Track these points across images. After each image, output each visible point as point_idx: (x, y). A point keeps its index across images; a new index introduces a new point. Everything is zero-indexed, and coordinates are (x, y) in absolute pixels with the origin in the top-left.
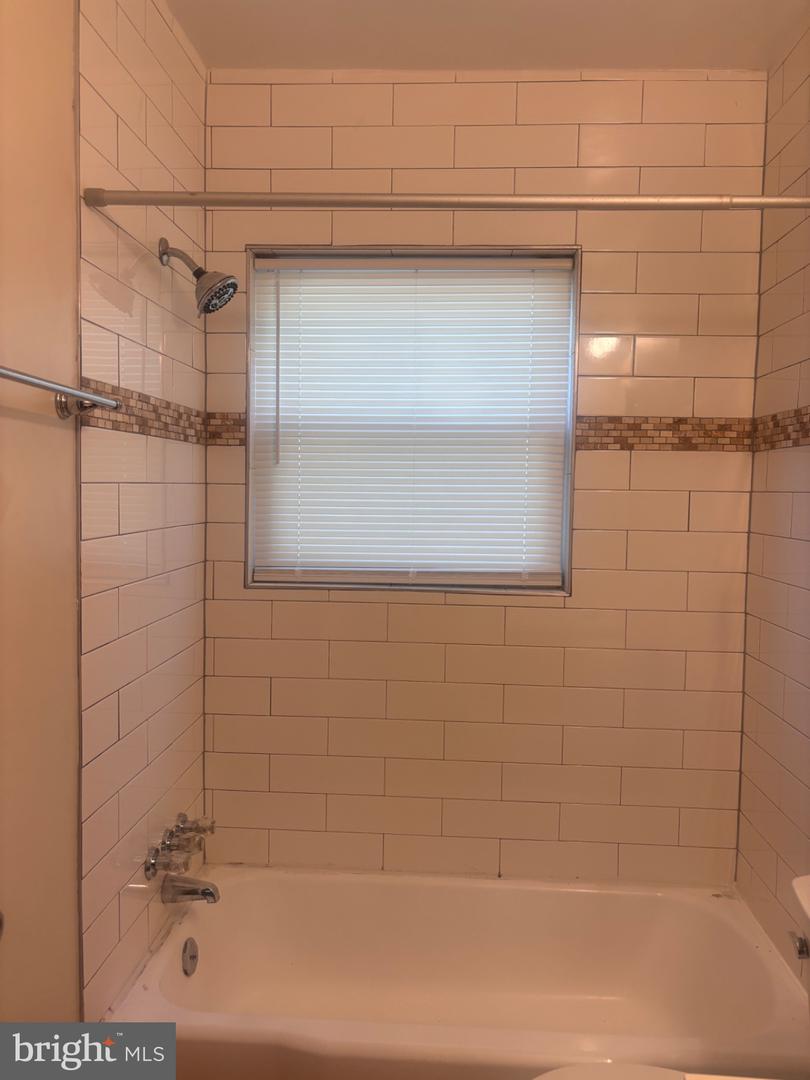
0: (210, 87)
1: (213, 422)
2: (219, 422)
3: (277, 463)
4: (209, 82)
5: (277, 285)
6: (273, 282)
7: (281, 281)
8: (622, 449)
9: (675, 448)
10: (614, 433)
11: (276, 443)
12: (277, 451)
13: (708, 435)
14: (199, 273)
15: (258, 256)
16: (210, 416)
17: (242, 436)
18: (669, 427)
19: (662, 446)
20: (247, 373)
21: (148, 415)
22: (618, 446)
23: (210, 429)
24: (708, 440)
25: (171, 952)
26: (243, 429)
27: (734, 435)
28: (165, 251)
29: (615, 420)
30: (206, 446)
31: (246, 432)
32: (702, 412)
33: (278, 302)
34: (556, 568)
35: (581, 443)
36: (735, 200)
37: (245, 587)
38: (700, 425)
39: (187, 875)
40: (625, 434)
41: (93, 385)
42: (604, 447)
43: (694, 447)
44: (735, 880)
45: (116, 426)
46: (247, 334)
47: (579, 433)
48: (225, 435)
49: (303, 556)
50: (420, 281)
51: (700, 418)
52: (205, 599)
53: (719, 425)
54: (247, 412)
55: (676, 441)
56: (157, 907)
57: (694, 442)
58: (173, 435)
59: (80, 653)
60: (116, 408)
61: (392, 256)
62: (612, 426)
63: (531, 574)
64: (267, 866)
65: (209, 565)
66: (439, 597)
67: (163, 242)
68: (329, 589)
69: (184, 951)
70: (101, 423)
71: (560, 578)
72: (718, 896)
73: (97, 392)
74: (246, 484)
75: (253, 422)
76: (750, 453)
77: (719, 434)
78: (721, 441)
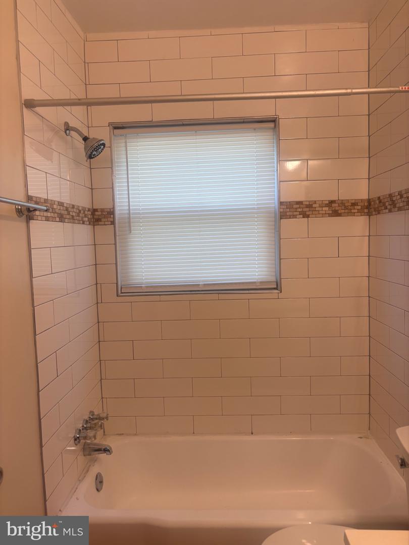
0: (86, 42)
1: (97, 213)
2: (100, 213)
3: (131, 232)
4: (86, 40)
5: (126, 142)
6: (124, 141)
7: (127, 140)
8: (304, 217)
9: (330, 215)
10: (299, 210)
11: (129, 222)
12: (130, 226)
13: (346, 208)
14: (85, 139)
15: (115, 128)
16: (95, 210)
17: (112, 220)
18: (327, 205)
19: (323, 215)
20: (113, 188)
21: (63, 212)
22: (301, 216)
23: (95, 217)
24: (346, 211)
25: (90, 481)
26: (112, 216)
27: (359, 207)
28: (68, 128)
29: (299, 203)
30: (94, 225)
31: (114, 218)
32: (343, 197)
33: (126, 151)
34: (274, 279)
35: (283, 216)
36: (354, 91)
37: (117, 295)
38: (342, 203)
39: (96, 441)
40: (305, 210)
41: (34, 199)
42: (294, 217)
43: (339, 215)
44: (369, 429)
45: (47, 219)
46: (112, 168)
47: (282, 210)
48: (103, 220)
49: (145, 279)
50: (198, 137)
51: (342, 200)
52: (97, 303)
53: (352, 203)
54: (114, 208)
55: (331, 212)
56: (81, 458)
57: (339, 212)
58: (76, 221)
59: (35, 334)
60: (46, 211)
61: (183, 125)
62: (298, 206)
63: (261, 282)
64: (136, 435)
65: (99, 286)
66: (215, 296)
67: (66, 124)
68: (160, 295)
69: (96, 479)
70: (39, 218)
71: (276, 284)
72: (361, 438)
73: (37, 203)
74: (115, 244)
75: (117, 212)
76: (368, 217)
77: (352, 207)
78: (353, 211)
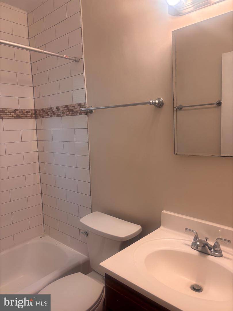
9: (15, 118)
13: (24, 114)
18: (13, 112)
19: (11, 117)
24: (24, 115)
27: (30, 114)
32: (22, 107)
38: (21, 111)
43: (20, 118)
51: (21, 109)
53: (26, 111)
55: (15, 116)
57: (20, 116)
72: (41, 237)
76: (35, 119)
77: (27, 114)
78: (27, 116)
